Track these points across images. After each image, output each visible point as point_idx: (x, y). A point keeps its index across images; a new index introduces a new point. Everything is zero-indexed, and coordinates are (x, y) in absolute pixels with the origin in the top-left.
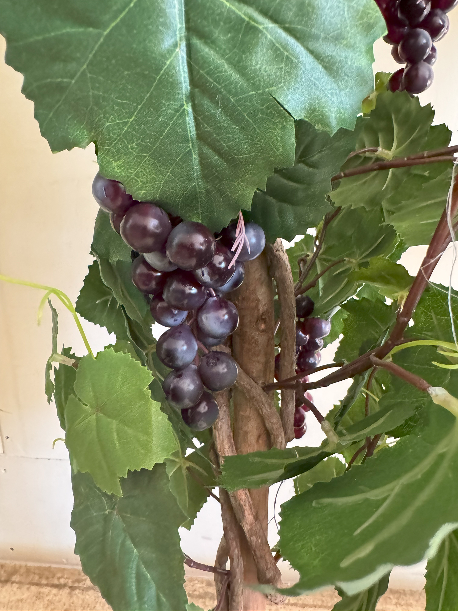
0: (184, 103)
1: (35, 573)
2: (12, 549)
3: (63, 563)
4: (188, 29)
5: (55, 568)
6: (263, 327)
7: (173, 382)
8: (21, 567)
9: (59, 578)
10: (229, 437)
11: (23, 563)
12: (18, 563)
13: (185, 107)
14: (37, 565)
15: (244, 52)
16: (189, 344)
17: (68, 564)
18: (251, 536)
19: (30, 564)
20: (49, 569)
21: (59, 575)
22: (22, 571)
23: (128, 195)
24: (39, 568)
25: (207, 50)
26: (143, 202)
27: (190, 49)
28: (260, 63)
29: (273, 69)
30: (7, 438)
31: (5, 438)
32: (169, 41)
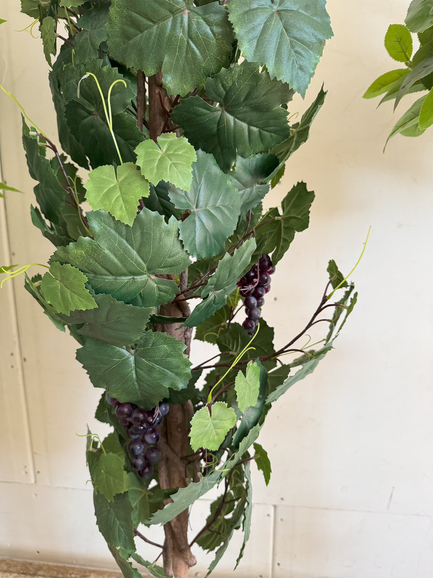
0: (135, 381)
1: (54, 570)
2: (38, 552)
3: (73, 564)
4: (135, 366)
5: (68, 567)
6: (180, 430)
7: (134, 461)
8: (44, 565)
9: (71, 574)
10: (166, 481)
11: (45, 563)
12: (41, 562)
13: (135, 383)
14: (55, 564)
15: (151, 373)
16: (140, 446)
17: (77, 564)
18: (175, 528)
19: (50, 564)
20: (64, 568)
21: (71, 572)
22: (45, 568)
23: (118, 401)
24: (57, 567)
26: (123, 403)
27: (136, 371)
28: (156, 375)
29: (159, 376)
30: (38, 472)
31: (37, 472)
32: (130, 369)
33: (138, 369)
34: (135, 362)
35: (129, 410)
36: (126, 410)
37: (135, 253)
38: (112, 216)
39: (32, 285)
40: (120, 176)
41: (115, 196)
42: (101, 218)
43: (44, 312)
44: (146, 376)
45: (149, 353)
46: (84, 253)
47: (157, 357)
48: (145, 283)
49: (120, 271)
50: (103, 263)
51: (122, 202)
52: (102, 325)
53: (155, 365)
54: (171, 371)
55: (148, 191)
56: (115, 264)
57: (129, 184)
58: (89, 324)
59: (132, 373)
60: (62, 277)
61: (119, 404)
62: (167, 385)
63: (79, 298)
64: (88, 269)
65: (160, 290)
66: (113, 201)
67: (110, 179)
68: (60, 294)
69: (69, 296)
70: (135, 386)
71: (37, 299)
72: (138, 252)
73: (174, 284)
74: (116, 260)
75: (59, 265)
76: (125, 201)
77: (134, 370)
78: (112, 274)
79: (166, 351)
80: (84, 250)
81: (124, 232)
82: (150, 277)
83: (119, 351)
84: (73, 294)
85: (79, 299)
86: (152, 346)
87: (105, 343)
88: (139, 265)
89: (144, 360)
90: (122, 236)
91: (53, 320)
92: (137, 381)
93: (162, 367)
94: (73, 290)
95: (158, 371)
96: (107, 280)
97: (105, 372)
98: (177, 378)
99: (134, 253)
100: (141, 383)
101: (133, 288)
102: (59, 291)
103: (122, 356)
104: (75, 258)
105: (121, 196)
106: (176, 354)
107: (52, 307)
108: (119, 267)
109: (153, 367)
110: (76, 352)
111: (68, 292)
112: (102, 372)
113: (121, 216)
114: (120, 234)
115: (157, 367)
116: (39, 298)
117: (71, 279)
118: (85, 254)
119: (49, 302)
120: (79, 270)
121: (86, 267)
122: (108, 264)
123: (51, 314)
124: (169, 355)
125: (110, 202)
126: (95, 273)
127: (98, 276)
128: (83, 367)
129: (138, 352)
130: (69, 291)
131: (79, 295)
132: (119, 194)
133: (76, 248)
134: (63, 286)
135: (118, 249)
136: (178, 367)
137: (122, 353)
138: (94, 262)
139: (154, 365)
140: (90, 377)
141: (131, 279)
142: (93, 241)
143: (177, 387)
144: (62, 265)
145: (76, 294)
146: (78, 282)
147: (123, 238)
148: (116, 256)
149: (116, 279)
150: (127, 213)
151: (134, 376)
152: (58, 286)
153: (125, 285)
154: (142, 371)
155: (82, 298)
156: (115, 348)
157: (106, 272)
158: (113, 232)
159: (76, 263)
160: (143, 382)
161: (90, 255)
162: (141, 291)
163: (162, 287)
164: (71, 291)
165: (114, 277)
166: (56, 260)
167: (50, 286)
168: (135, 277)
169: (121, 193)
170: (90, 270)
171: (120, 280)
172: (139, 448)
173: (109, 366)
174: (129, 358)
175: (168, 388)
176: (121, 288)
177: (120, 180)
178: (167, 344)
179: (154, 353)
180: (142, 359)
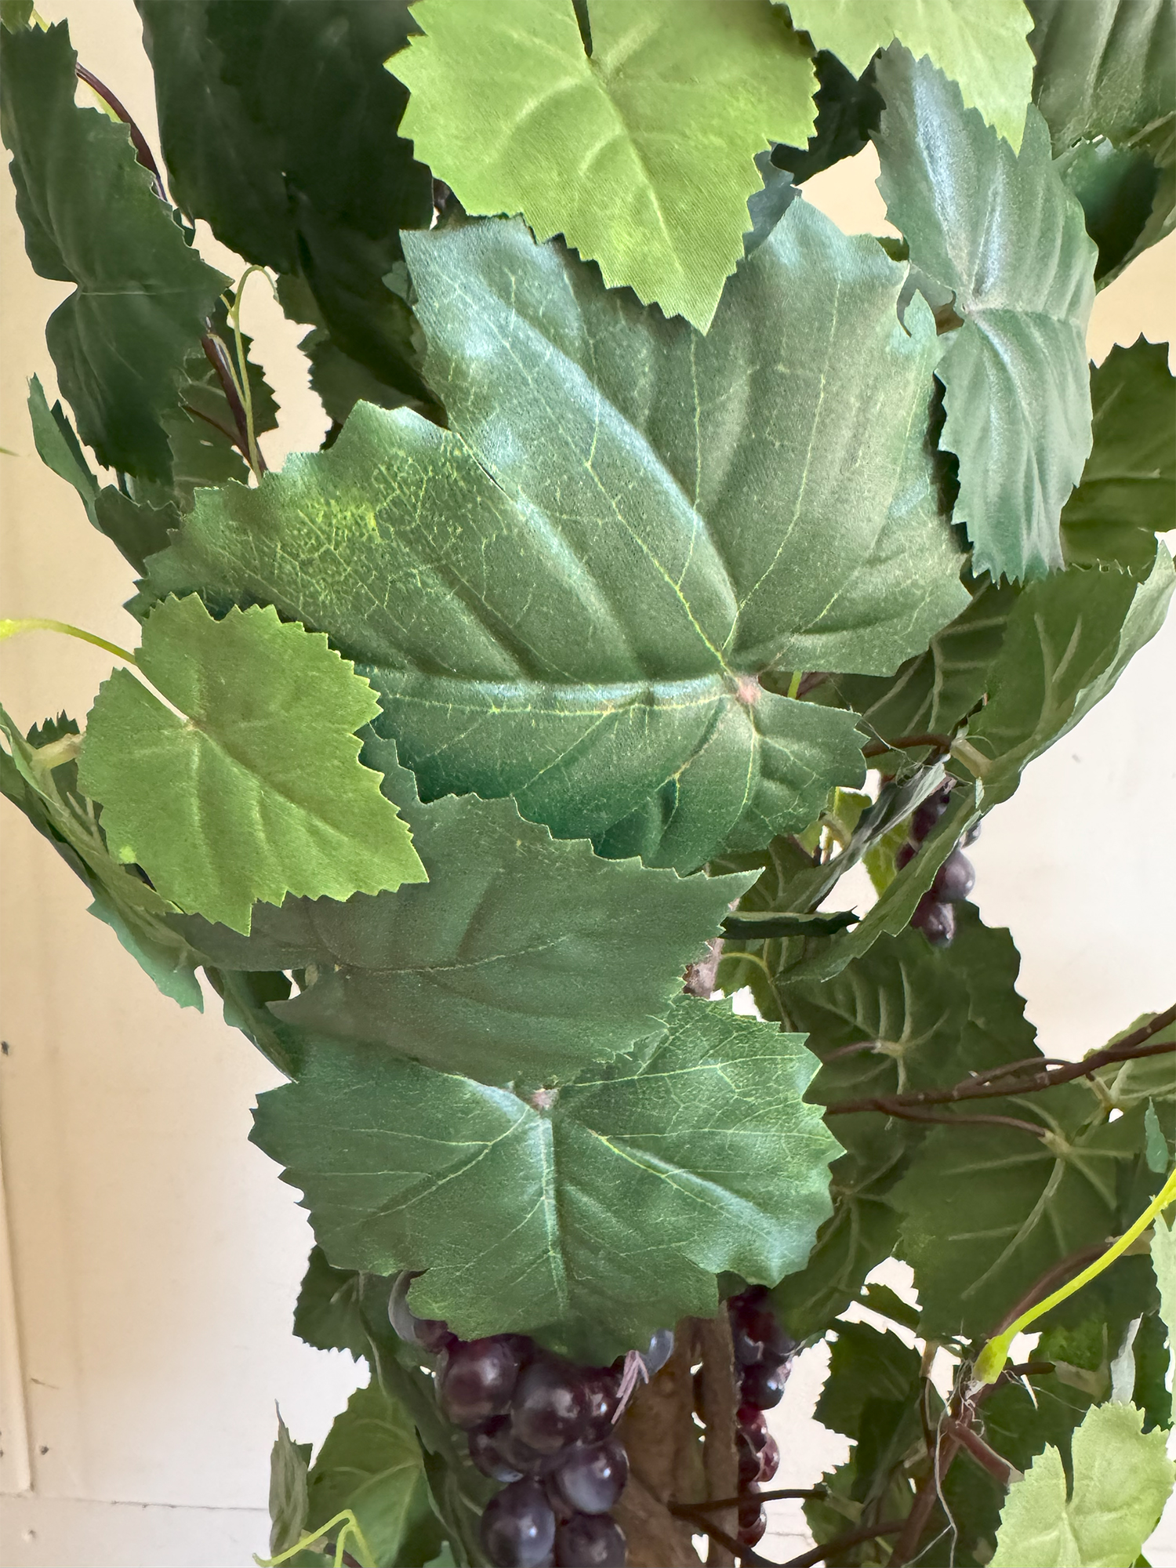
0: (550, 1248)
4: (558, 1171)
13: (551, 1253)
15: (639, 1206)
16: (540, 1525)
23: (451, 1334)
25: (585, 1199)
26: (476, 1342)
27: (560, 1196)
28: (663, 1216)
29: (682, 1220)
30: (45, 1450)
31: (39, 1451)
32: (532, 1189)
33: (571, 1189)
34: (556, 1153)
35: (504, 1373)
36: (489, 1373)
37: (693, 521)
38: (582, 258)
39: (27, 758)
40: (614, 35)
41: (594, 136)
42: (502, 274)
43: (92, 910)
44: (612, 1223)
45: (635, 1105)
46: (372, 523)
47: (677, 1124)
48: (703, 729)
49: (590, 645)
50: (490, 589)
51: (641, 176)
52: (428, 979)
53: (662, 1165)
54: (738, 1193)
55: (805, 107)
56: (565, 596)
57: (678, 73)
58: (349, 969)
59: (542, 1210)
60: (215, 695)
61: (453, 1346)
62: (713, 1261)
63: (319, 824)
64: (389, 633)
65: (769, 768)
66: (584, 166)
67: (552, 50)
68: (195, 804)
69: (256, 815)
70: (550, 1271)
71: (57, 837)
72: (718, 518)
73: (847, 733)
74: (574, 574)
75: (201, 617)
76: (660, 168)
77: (552, 1193)
78: (532, 670)
79: (721, 1090)
80: (374, 501)
81: (644, 382)
82: (732, 688)
83: (477, 1102)
84: (281, 799)
85: (314, 831)
86: (653, 1067)
87: (409, 1064)
88: (705, 606)
89: (604, 1139)
90: (625, 408)
91: (138, 950)
92: (561, 1244)
93: (699, 1175)
94: (281, 777)
95: (679, 1195)
96: (495, 710)
97: (395, 1202)
98: (766, 1222)
99: (689, 521)
100: (582, 1254)
101: (639, 755)
102: (191, 786)
103: (492, 1123)
104: (310, 562)
105: (635, 142)
106: (770, 1104)
107: (140, 883)
108: (587, 620)
109: (652, 1175)
110: (255, 1106)
111: (249, 787)
112: (385, 1201)
113: (639, 262)
114: (617, 393)
115: (672, 1177)
116: (66, 833)
117: (273, 707)
118: (384, 534)
119: (128, 855)
120: (332, 646)
121: (377, 622)
122: (524, 595)
123: (132, 917)
124: (734, 1114)
125: (567, 168)
126: (428, 663)
127: (444, 684)
128: (285, 1177)
129: (573, 1103)
130: (254, 782)
131: (318, 806)
132: (614, 128)
133: (323, 490)
134: (218, 750)
135: (597, 495)
136: (774, 1171)
137: (497, 1109)
138: (436, 586)
139: (655, 1168)
140: (312, 1221)
141: (632, 702)
142: (444, 433)
143: (760, 1271)
144: (219, 615)
145: (300, 803)
146: (318, 725)
147: (632, 418)
148: (579, 542)
149: (548, 702)
150: (677, 240)
151: (551, 1221)
152: (188, 754)
153: (594, 739)
154: (590, 1195)
155: (336, 826)
156: (462, 1082)
157: (497, 656)
158: (573, 376)
159: (314, 595)
160: (595, 1250)
161: (413, 539)
162: (677, 776)
163: (785, 747)
164: (267, 779)
165: (536, 689)
166: (181, 586)
167: (139, 753)
168: (660, 689)
169: (632, 121)
170: (398, 646)
171: (575, 704)
172: (533, 1532)
173: (425, 1175)
174: (525, 1132)
175: (718, 1275)
176: (570, 761)
177: (610, 59)
178: (727, 1057)
179: (664, 1105)
180: (595, 1135)
